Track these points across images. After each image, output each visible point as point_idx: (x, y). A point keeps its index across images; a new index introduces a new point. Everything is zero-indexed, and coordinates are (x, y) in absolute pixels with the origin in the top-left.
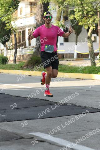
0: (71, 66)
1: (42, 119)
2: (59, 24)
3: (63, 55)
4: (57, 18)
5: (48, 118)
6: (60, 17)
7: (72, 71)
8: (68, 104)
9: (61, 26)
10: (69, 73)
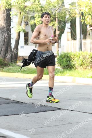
0: (31, 68)
1: (4, 117)
2: (20, 29)
3: (23, 57)
4: (18, 23)
5: (9, 115)
6: (22, 22)
7: (31, 72)
8: (27, 103)
9: (22, 31)
10: (29, 74)
